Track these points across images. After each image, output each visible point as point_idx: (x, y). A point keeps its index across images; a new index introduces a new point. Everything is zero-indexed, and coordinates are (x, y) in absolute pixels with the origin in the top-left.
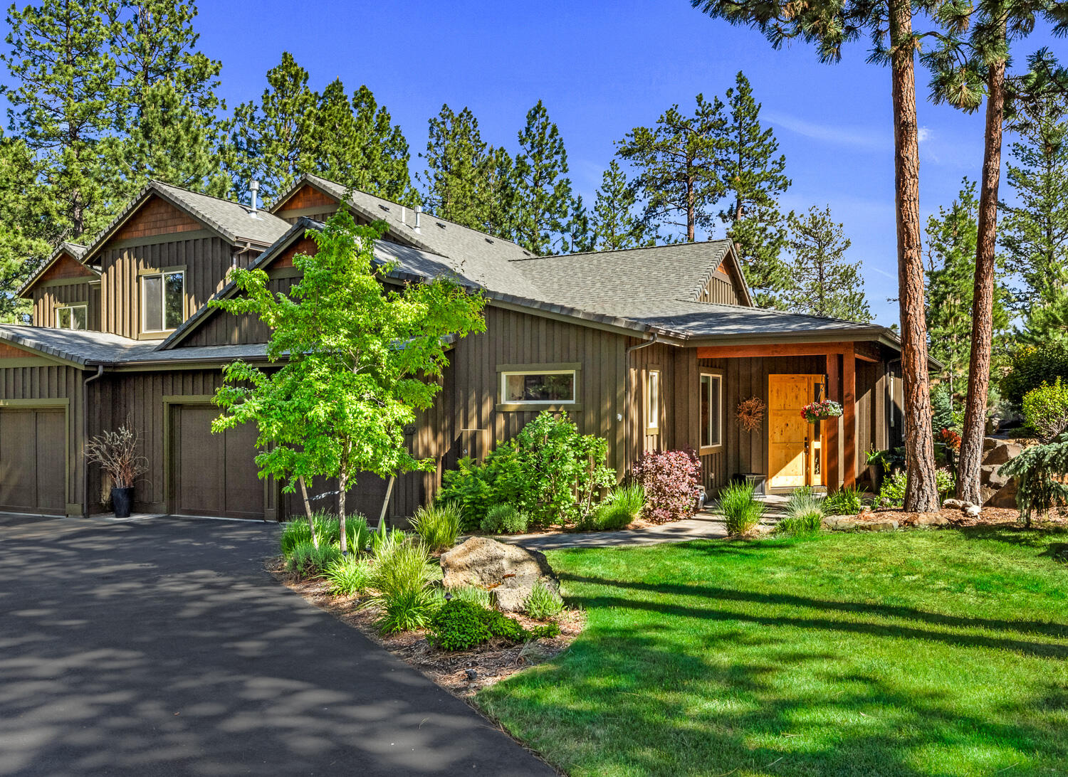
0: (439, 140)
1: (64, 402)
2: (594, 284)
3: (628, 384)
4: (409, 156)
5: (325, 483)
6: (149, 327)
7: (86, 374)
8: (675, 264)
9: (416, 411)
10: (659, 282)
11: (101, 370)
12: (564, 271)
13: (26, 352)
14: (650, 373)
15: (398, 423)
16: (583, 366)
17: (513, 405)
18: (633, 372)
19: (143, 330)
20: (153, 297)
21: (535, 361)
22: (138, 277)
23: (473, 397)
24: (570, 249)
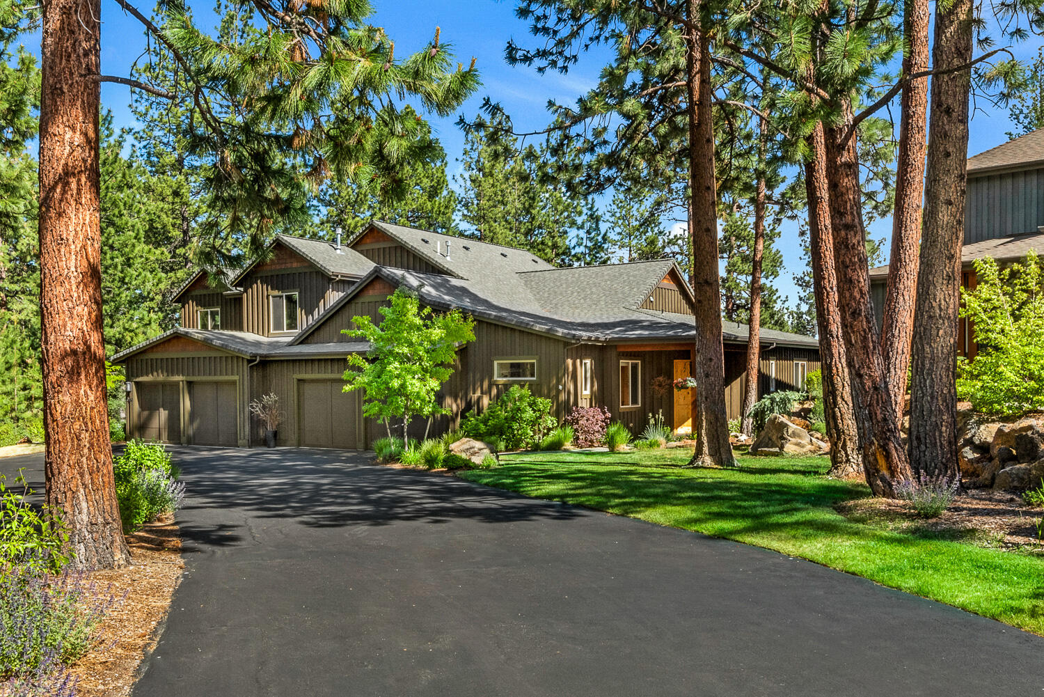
0: (473, 146)
1: (236, 378)
2: (572, 293)
3: (566, 369)
4: (446, 164)
5: (397, 420)
6: (274, 329)
7: (249, 361)
8: (631, 278)
9: (441, 384)
10: (616, 293)
11: (258, 359)
12: (554, 283)
13: (216, 348)
14: (584, 361)
15: (432, 390)
16: (540, 359)
17: (502, 380)
18: (570, 362)
19: (272, 331)
20: (277, 307)
21: (512, 354)
22: (268, 296)
23: (478, 376)
24: (584, 244)
